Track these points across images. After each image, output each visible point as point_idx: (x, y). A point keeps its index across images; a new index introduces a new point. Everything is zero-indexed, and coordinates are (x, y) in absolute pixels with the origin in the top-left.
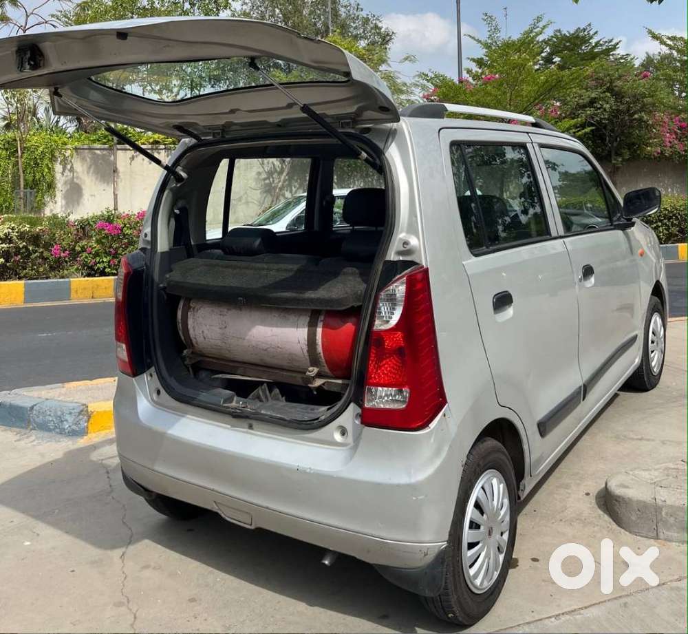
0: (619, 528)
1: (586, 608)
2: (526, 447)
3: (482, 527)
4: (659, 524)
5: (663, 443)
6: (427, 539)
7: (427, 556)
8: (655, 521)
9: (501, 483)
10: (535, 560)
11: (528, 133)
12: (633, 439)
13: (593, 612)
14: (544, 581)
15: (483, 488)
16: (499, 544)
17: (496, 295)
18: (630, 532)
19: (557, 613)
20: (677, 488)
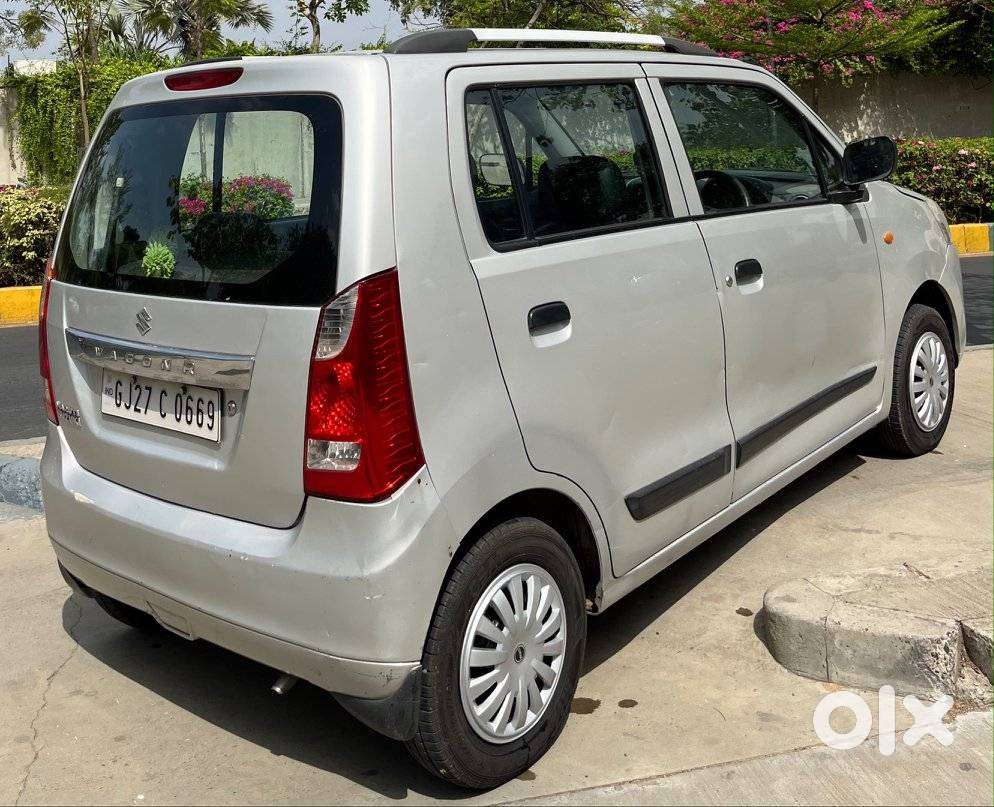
0: (774, 662)
1: (669, 775)
2: (598, 534)
3: (499, 647)
4: (832, 659)
5: (892, 537)
6: (389, 656)
7: (391, 682)
8: (824, 654)
9: (544, 584)
10: (627, 704)
11: (640, 63)
12: (846, 530)
13: (678, 781)
14: (625, 734)
15: (506, 590)
16: (538, 675)
17: (536, 307)
18: (789, 670)
19: (620, 780)
20: (869, 605)
